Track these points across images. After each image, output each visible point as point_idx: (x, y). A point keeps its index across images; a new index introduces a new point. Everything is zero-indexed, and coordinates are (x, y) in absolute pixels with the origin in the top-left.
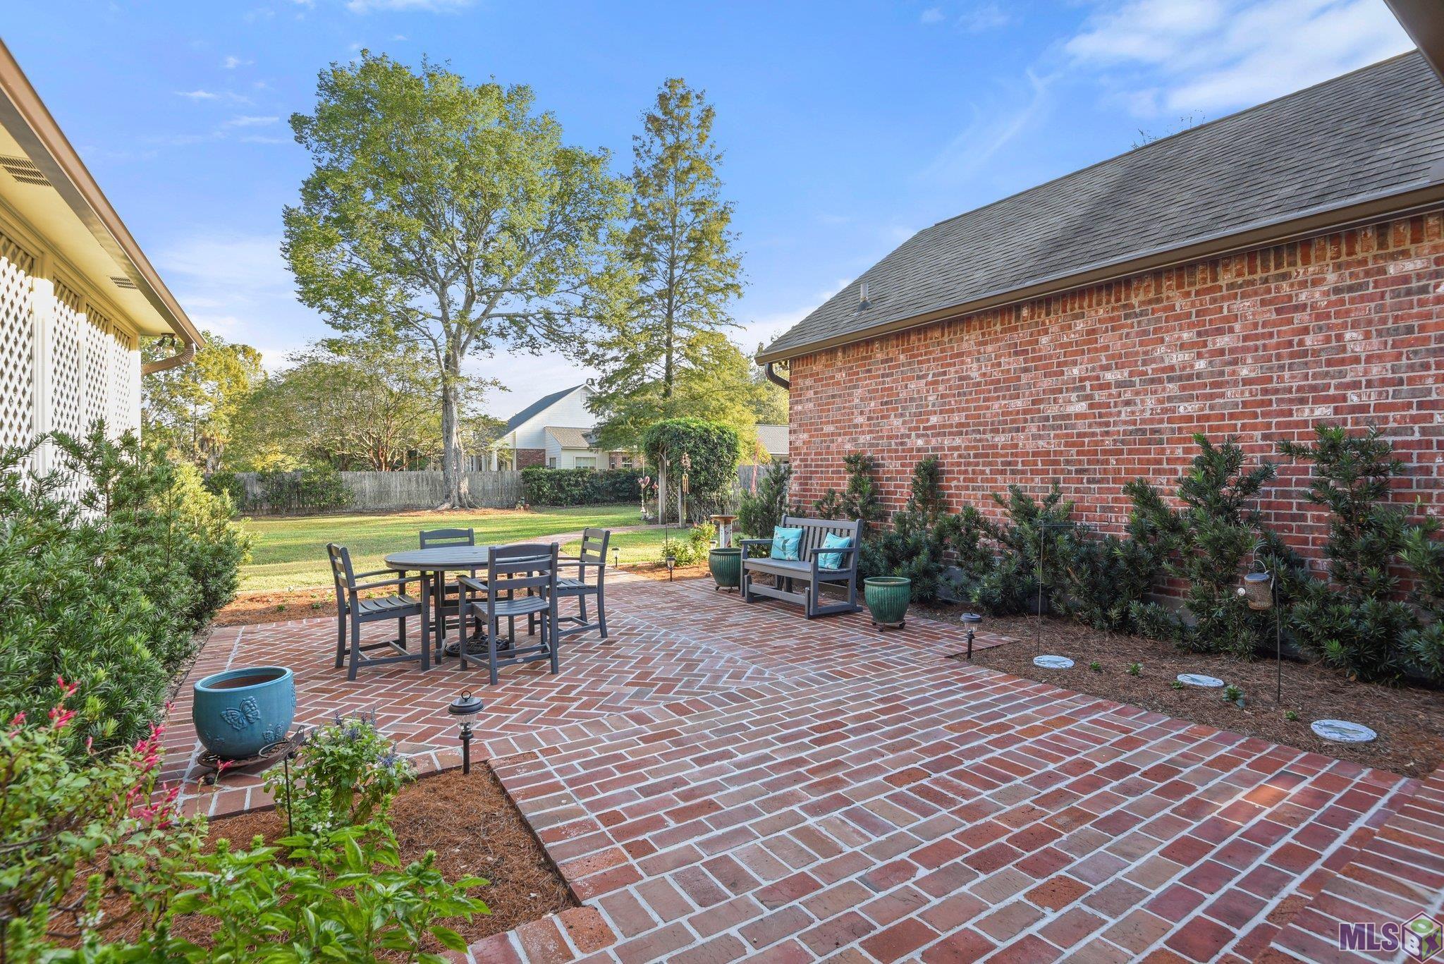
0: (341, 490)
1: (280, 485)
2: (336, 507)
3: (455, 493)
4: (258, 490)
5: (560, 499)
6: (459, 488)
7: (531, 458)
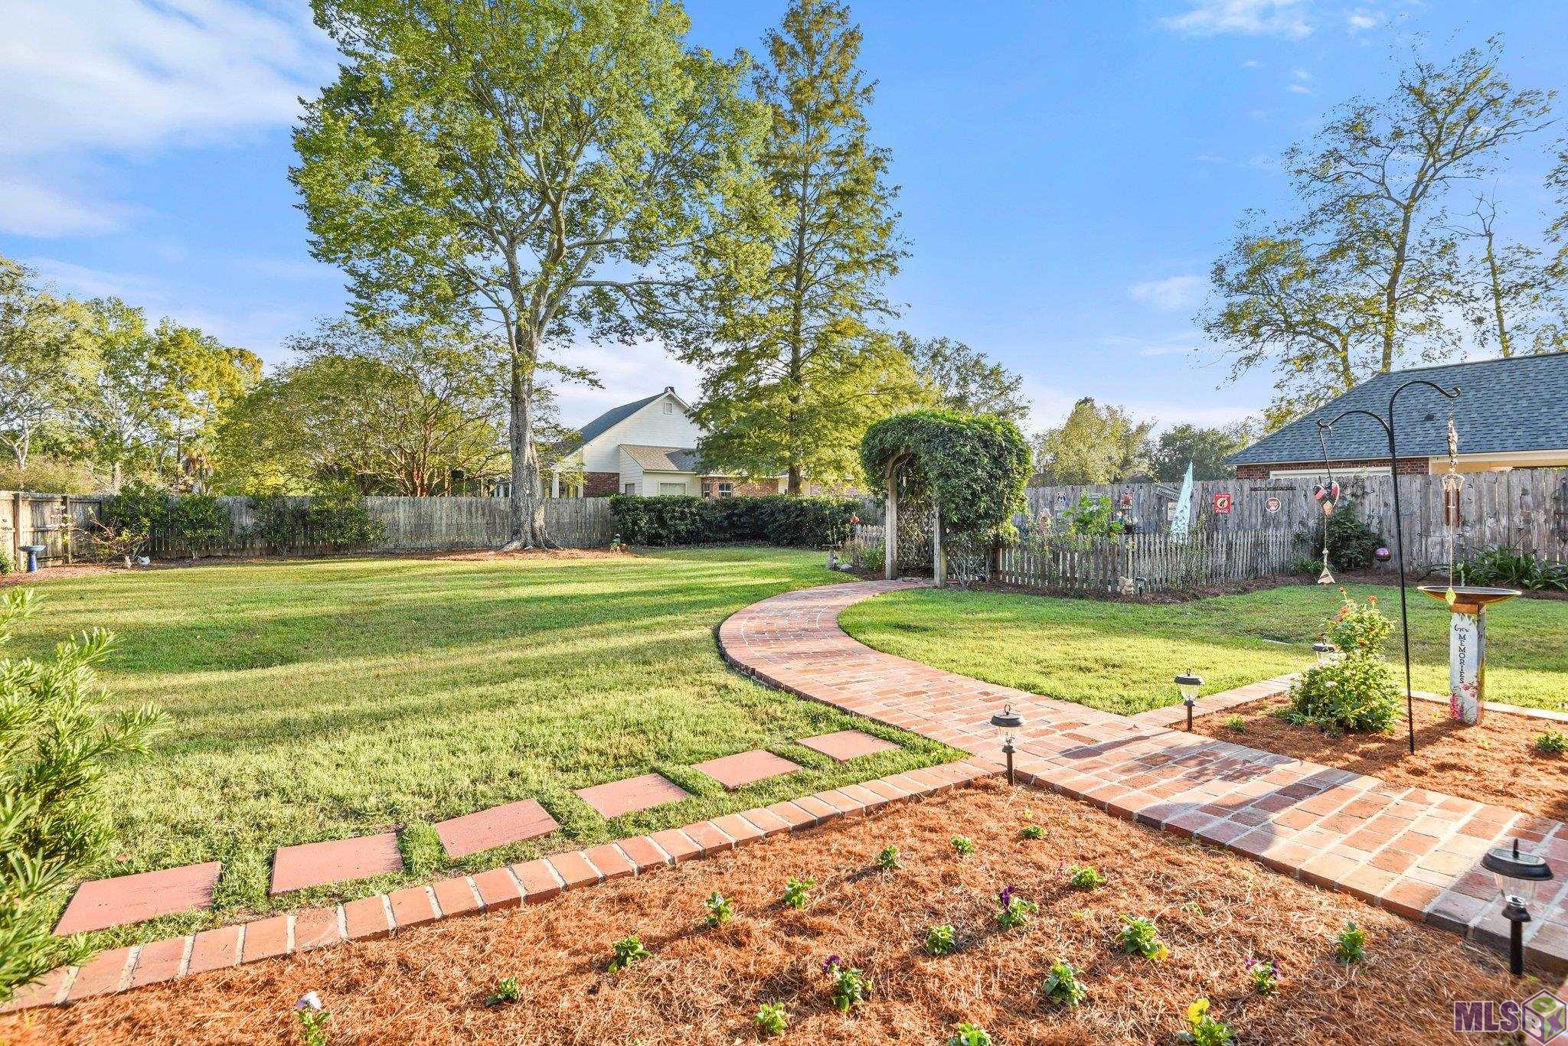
0: (366, 522)
1: (280, 514)
2: (359, 545)
3: (527, 528)
4: (248, 521)
5: (660, 536)
6: (533, 520)
7: (601, 483)
